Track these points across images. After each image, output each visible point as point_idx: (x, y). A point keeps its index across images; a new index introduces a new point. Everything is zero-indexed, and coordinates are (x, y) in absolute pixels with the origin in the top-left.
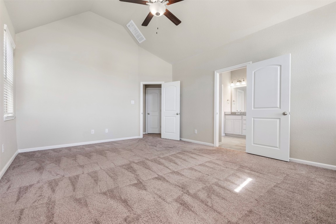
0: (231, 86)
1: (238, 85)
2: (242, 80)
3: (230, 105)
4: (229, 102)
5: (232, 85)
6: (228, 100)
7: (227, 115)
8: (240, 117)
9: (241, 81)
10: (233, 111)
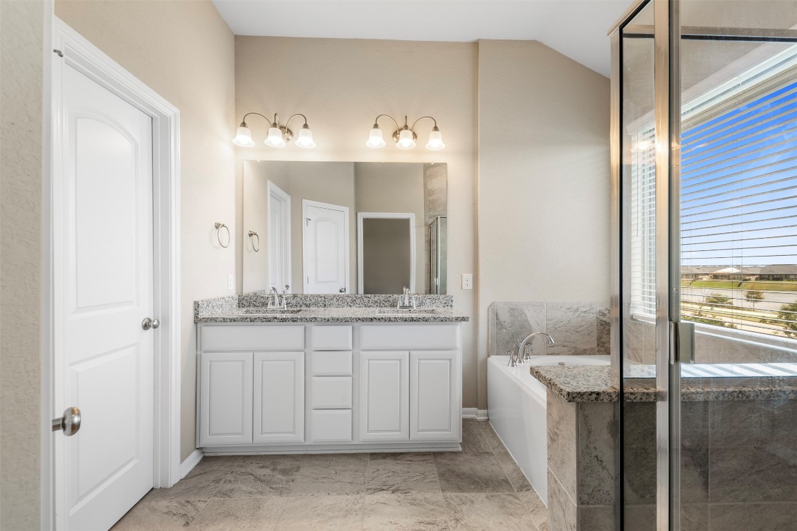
0: (237, 149)
1: (276, 146)
2: (296, 126)
3: (230, 255)
4: (229, 237)
5: (244, 138)
6: (217, 226)
7: (214, 320)
8: (293, 334)
9: (289, 131)
10: (249, 289)
